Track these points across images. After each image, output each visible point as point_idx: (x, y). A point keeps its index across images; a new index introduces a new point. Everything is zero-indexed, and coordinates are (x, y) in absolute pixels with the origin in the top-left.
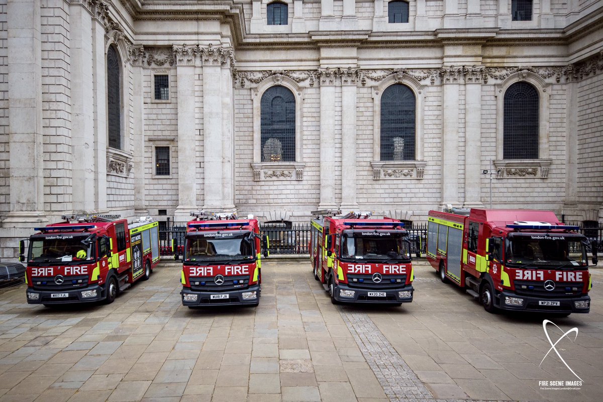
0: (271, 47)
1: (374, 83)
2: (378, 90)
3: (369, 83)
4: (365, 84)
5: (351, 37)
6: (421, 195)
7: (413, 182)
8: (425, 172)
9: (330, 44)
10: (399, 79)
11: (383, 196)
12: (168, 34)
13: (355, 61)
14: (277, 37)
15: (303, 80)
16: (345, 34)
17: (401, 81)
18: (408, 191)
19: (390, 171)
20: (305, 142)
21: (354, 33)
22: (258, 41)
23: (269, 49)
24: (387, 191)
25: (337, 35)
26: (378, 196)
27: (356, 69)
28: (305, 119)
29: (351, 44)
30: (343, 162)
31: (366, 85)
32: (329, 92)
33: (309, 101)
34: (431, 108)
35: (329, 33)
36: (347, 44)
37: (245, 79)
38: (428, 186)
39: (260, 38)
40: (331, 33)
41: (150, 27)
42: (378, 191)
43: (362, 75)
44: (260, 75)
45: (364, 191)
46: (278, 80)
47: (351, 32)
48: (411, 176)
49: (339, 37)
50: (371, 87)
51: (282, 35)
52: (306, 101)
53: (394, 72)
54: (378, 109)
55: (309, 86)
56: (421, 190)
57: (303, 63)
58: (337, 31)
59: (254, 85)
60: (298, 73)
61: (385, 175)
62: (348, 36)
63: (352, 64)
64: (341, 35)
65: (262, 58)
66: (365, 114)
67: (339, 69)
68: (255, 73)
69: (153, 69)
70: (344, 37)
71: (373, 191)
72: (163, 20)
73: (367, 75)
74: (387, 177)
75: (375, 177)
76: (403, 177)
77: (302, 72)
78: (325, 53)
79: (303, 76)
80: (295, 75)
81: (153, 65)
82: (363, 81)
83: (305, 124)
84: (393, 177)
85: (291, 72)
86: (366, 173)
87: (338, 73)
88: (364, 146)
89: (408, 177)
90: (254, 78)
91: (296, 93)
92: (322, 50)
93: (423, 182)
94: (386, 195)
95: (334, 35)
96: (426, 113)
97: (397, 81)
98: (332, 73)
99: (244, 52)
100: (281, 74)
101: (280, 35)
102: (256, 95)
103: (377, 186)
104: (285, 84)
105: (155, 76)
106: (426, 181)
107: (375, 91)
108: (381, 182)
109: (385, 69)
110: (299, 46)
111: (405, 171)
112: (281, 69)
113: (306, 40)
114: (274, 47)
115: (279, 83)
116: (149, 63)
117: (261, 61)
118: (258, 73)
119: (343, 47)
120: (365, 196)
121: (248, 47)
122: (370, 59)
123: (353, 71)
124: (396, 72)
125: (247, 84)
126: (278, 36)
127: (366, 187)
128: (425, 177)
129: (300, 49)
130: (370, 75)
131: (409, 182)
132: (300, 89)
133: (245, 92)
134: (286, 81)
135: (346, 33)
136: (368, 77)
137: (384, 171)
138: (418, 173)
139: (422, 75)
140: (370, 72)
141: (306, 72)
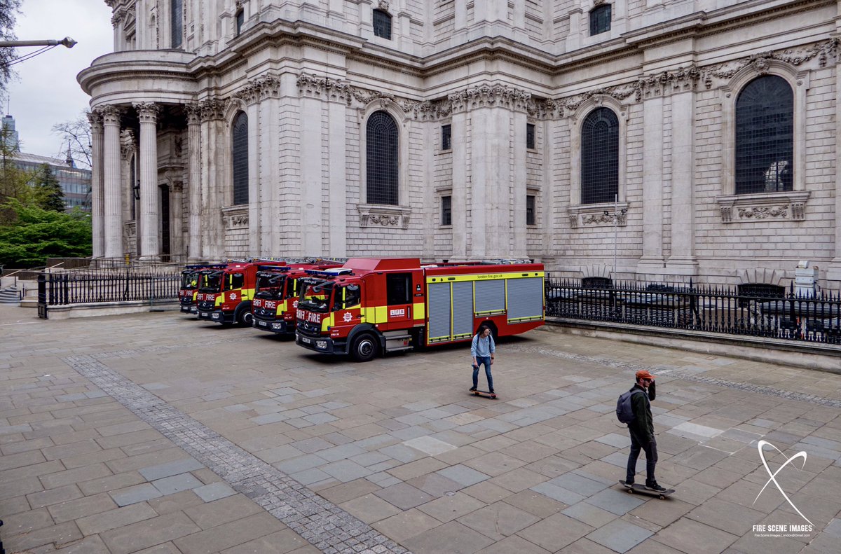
0: (588, 63)
1: (724, 82)
2: (729, 90)
3: (717, 82)
4: (710, 85)
5: (675, 28)
6: (803, 246)
7: (788, 225)
8: (809, 209)
9: (653, 43)
10: (762, 68)
11: (737, 247)
12: (446, 84)
13: (690, 57)
14: (589, 51)
15: (628, 95)
16: (667, 27)
17: (765, 71)
18: (779, 239)
19: (749, 210)
20: (629, 176)
21: (678, 21)
22: (570, 60)
23: (587, 66)
24: (744, 239)
25: (657, 29)
26: (730, 246)
27: (690, 69)
28: (630, 146)
29: (681, 36)
30: (673, 200)
31: (712, 87)
32: (653, 106)
33: (635, 121)
34: (820, 105)
35: (645, 30)
36: (675, 37)
37: (564, 108)
38: (814, 231)
39: (572, 56)
40: (648, 29)
41: (434, 81)
42: (729, 240)
43: (706, 74)
44: (578, 100)
45: (709, 239)
46: (597, 102)
47: (675, 22)
48: (784, 216)
49: (661, 32)
50: (718, 89)
51: (595, 47)
52: (630, 122)
53: (752, 60)
54: (730, 118)
55: (634, 102)
56: (802, 239)
57: (627, 74)
58: (655, 25)
59: (573, 112)
60: (622, 87)
61: (741, 216)
62: (671, 27)
63: (685, 63)
64: (663, 28)
65: (580, 79)
66: (711, 128)
67: (666, 73)
68: (574, 98)
69: (441, 121)
70: (666, 30)
71: (723, 239)
72: (442, 72)
73: (713, 72)
74: (745, 219)
75: (723, 219)
76: (770, 218)
77: (625, 86)
78: (650, 55)
79: (629, 90)
80: (618, 91)
81: (441, 117)
82: (707, 82)
83: (630, 152)
84: (753, 219)
85: (613, 88)
86: (711, 214)
87: (666, 79)
88: (709, 174)
89: (780, 218)
90: (572, 103)
91: (619, 113)
92: (646, 52)
93: (805, 224)
94: (743, 246)
95: (653, 31)
96: (810, 114)
97: (760, 73)
98: (657, 80)
99: (562, 76)
100: (600, 93)
101: (592, 48)
102: (575, 124)
103: (728, 233)
104: (607, 104)
105: (443, 127)
106: (811, 224)
107: (726, 94)
108: (734, 226)
109: (740, 58)
110: (619, 55)
111: (775, 208)
112: (600, 87)
113: (623, 45)
114: (591, 62)
115: (599, 105)
116: (438, 116)
117: (578, 83)
118: (577, 97)
119: (672, 42)
120: (710, 246)
121: (563, 70)
122: (714, 50)
123: (686, 71)
124: (755, 60)
125: (566, 112)
126: (590, 49)
127: (711, 233)
128: (809, 217)
129: (622, 57)
130: (718, 72)
131: (780, 225)
132: (623, 108)
133: (563, 122)
134: (607, 101)
135: (667, 24)
136: (715, 75)
137: (739, 210)
138: (793, 211)
139: (803, 55)
140: (719, 66)
141: (631, 85)
